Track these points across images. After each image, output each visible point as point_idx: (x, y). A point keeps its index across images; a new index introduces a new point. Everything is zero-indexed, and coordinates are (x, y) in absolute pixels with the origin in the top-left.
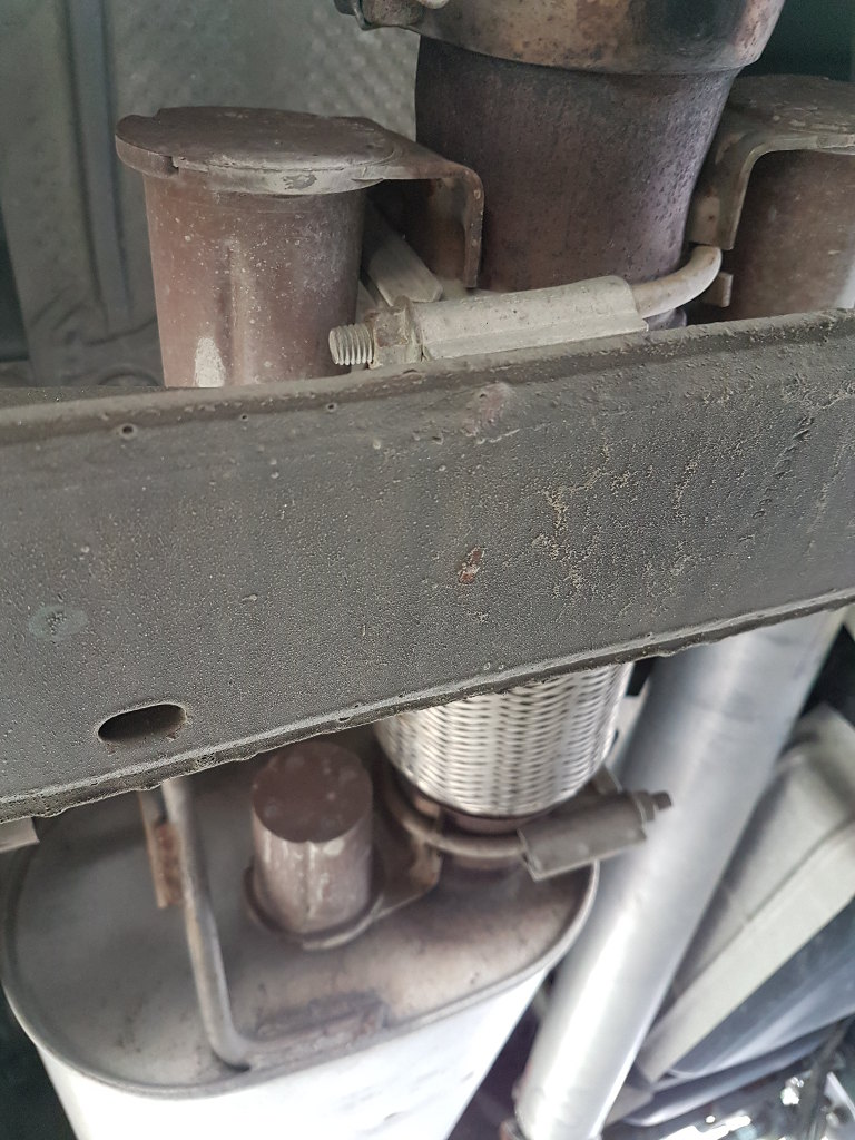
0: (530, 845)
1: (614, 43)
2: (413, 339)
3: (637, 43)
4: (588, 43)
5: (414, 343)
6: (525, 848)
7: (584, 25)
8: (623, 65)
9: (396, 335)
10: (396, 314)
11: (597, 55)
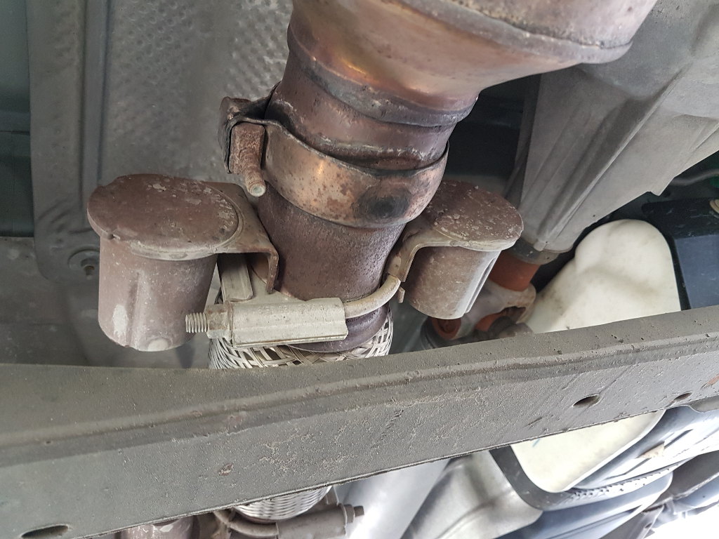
0: (280, 532)
1: (344, 216)
2: (228, 327)
3: (355, 217)
4: (332, 213)
5: (229, 330)
6: (277, 533)
7: (331, 207)
8: (349, 223)
9: (220, 325)
10: (222, 313)
11: (337, 217)
